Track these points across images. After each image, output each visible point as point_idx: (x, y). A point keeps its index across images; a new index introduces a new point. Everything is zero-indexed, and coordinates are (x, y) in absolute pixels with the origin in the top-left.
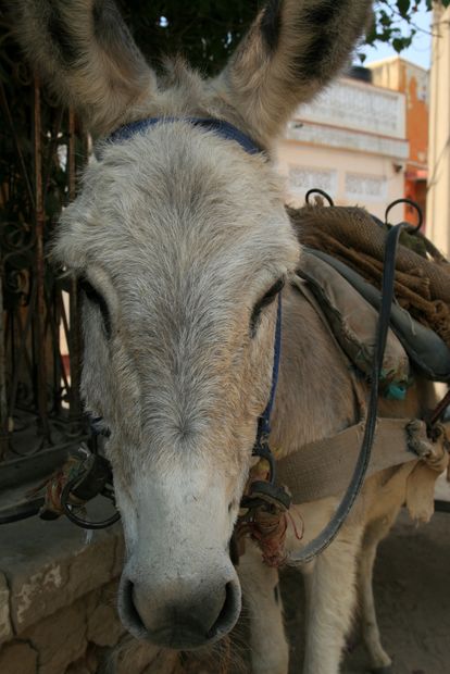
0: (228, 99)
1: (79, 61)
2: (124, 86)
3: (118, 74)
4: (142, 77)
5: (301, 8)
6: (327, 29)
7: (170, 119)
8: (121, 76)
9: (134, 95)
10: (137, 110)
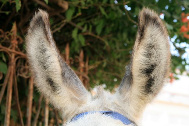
0: (118, 103)
1: (58, 92)
2: (77, 100)
3: (74, 95)
4: (84, 96)
5: (139, 69)
6: (152, 75)
7: (93, 112)
8: (75, 96)
9: (80, 103)
10: (81, 109)
